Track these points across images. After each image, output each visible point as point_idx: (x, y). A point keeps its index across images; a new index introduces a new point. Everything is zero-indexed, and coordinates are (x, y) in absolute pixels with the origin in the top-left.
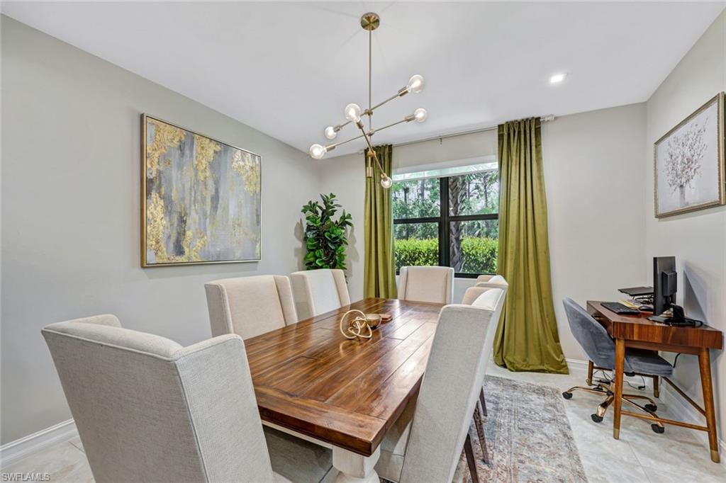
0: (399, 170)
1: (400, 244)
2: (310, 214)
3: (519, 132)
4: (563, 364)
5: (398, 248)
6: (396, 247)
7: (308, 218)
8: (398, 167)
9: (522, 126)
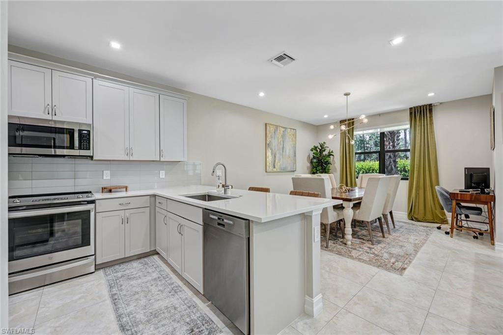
0: (357, 130)
1: (359, 165)
2: (314, 151)
3: (421, 111)
4: (445, 220)
5: (358, 167)
6: (356, 166)
7: (314, 153)
8: (357, 128)
9: (422, 108)
